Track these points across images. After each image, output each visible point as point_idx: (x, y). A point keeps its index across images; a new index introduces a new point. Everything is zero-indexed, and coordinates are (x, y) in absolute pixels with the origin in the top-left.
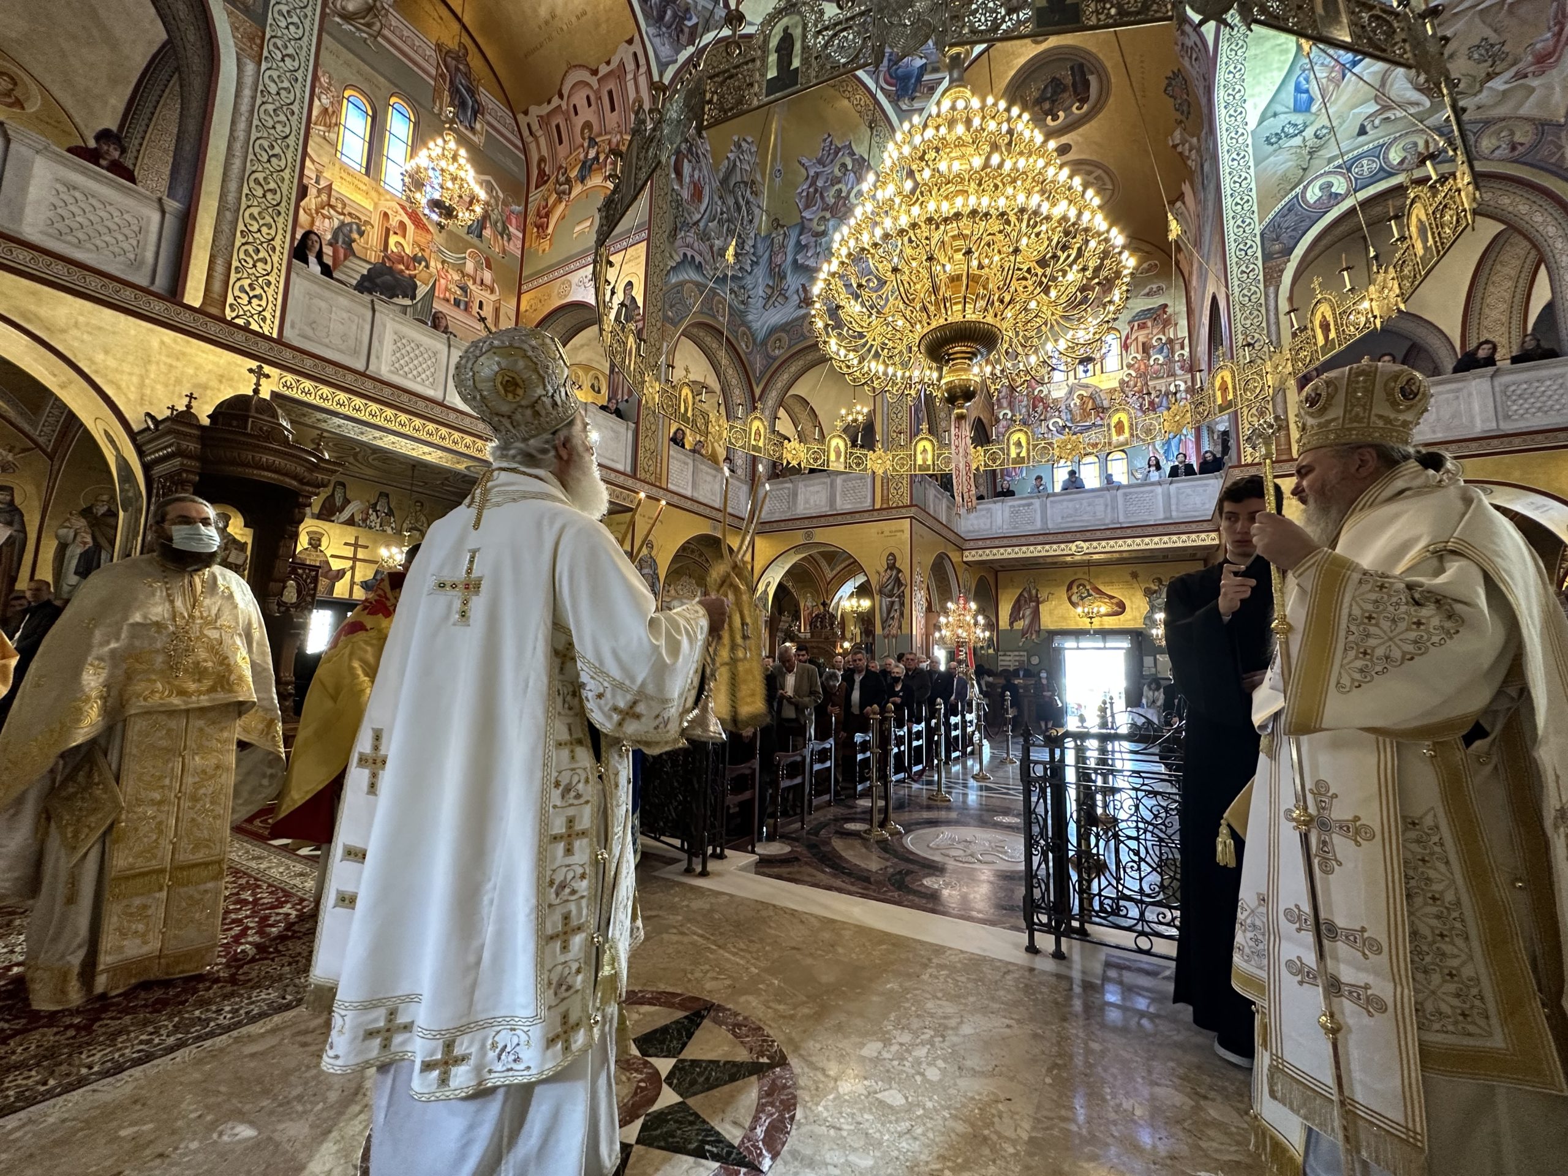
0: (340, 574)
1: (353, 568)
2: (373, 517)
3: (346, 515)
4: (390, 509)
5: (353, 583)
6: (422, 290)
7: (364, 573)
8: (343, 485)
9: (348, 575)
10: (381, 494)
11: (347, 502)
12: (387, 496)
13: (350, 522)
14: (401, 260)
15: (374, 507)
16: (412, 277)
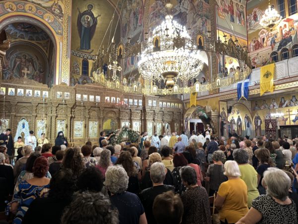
0: (287, 119)
1: (289, 117)
2: (292, 103)
3: (285, 105)
4: (296, 99)
5: (290, 121)
6: (293, 37)
7: (293, 118)
8: (283, 98)
9: (288, 119)
10: (293, 96)
11: (285, 101)
12: (295, 96)
13: (287, 106)
14: (286, 34)
15: (292, 100)
16: (290, 36)
